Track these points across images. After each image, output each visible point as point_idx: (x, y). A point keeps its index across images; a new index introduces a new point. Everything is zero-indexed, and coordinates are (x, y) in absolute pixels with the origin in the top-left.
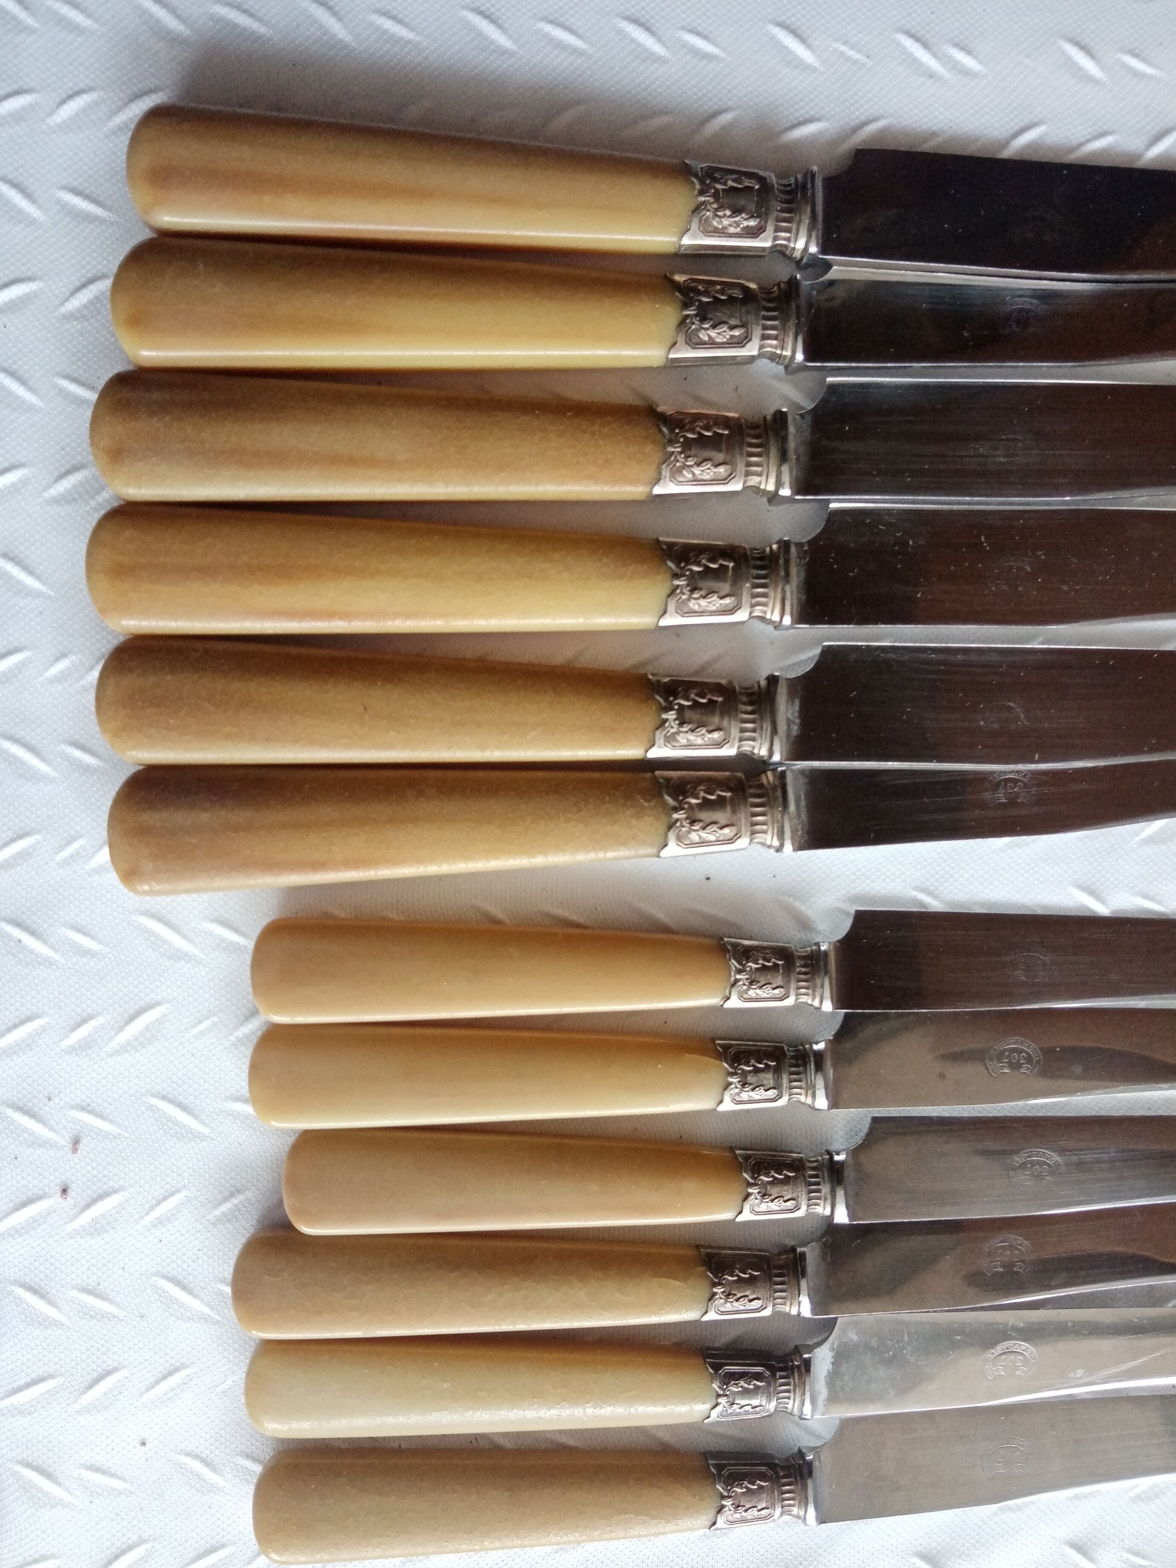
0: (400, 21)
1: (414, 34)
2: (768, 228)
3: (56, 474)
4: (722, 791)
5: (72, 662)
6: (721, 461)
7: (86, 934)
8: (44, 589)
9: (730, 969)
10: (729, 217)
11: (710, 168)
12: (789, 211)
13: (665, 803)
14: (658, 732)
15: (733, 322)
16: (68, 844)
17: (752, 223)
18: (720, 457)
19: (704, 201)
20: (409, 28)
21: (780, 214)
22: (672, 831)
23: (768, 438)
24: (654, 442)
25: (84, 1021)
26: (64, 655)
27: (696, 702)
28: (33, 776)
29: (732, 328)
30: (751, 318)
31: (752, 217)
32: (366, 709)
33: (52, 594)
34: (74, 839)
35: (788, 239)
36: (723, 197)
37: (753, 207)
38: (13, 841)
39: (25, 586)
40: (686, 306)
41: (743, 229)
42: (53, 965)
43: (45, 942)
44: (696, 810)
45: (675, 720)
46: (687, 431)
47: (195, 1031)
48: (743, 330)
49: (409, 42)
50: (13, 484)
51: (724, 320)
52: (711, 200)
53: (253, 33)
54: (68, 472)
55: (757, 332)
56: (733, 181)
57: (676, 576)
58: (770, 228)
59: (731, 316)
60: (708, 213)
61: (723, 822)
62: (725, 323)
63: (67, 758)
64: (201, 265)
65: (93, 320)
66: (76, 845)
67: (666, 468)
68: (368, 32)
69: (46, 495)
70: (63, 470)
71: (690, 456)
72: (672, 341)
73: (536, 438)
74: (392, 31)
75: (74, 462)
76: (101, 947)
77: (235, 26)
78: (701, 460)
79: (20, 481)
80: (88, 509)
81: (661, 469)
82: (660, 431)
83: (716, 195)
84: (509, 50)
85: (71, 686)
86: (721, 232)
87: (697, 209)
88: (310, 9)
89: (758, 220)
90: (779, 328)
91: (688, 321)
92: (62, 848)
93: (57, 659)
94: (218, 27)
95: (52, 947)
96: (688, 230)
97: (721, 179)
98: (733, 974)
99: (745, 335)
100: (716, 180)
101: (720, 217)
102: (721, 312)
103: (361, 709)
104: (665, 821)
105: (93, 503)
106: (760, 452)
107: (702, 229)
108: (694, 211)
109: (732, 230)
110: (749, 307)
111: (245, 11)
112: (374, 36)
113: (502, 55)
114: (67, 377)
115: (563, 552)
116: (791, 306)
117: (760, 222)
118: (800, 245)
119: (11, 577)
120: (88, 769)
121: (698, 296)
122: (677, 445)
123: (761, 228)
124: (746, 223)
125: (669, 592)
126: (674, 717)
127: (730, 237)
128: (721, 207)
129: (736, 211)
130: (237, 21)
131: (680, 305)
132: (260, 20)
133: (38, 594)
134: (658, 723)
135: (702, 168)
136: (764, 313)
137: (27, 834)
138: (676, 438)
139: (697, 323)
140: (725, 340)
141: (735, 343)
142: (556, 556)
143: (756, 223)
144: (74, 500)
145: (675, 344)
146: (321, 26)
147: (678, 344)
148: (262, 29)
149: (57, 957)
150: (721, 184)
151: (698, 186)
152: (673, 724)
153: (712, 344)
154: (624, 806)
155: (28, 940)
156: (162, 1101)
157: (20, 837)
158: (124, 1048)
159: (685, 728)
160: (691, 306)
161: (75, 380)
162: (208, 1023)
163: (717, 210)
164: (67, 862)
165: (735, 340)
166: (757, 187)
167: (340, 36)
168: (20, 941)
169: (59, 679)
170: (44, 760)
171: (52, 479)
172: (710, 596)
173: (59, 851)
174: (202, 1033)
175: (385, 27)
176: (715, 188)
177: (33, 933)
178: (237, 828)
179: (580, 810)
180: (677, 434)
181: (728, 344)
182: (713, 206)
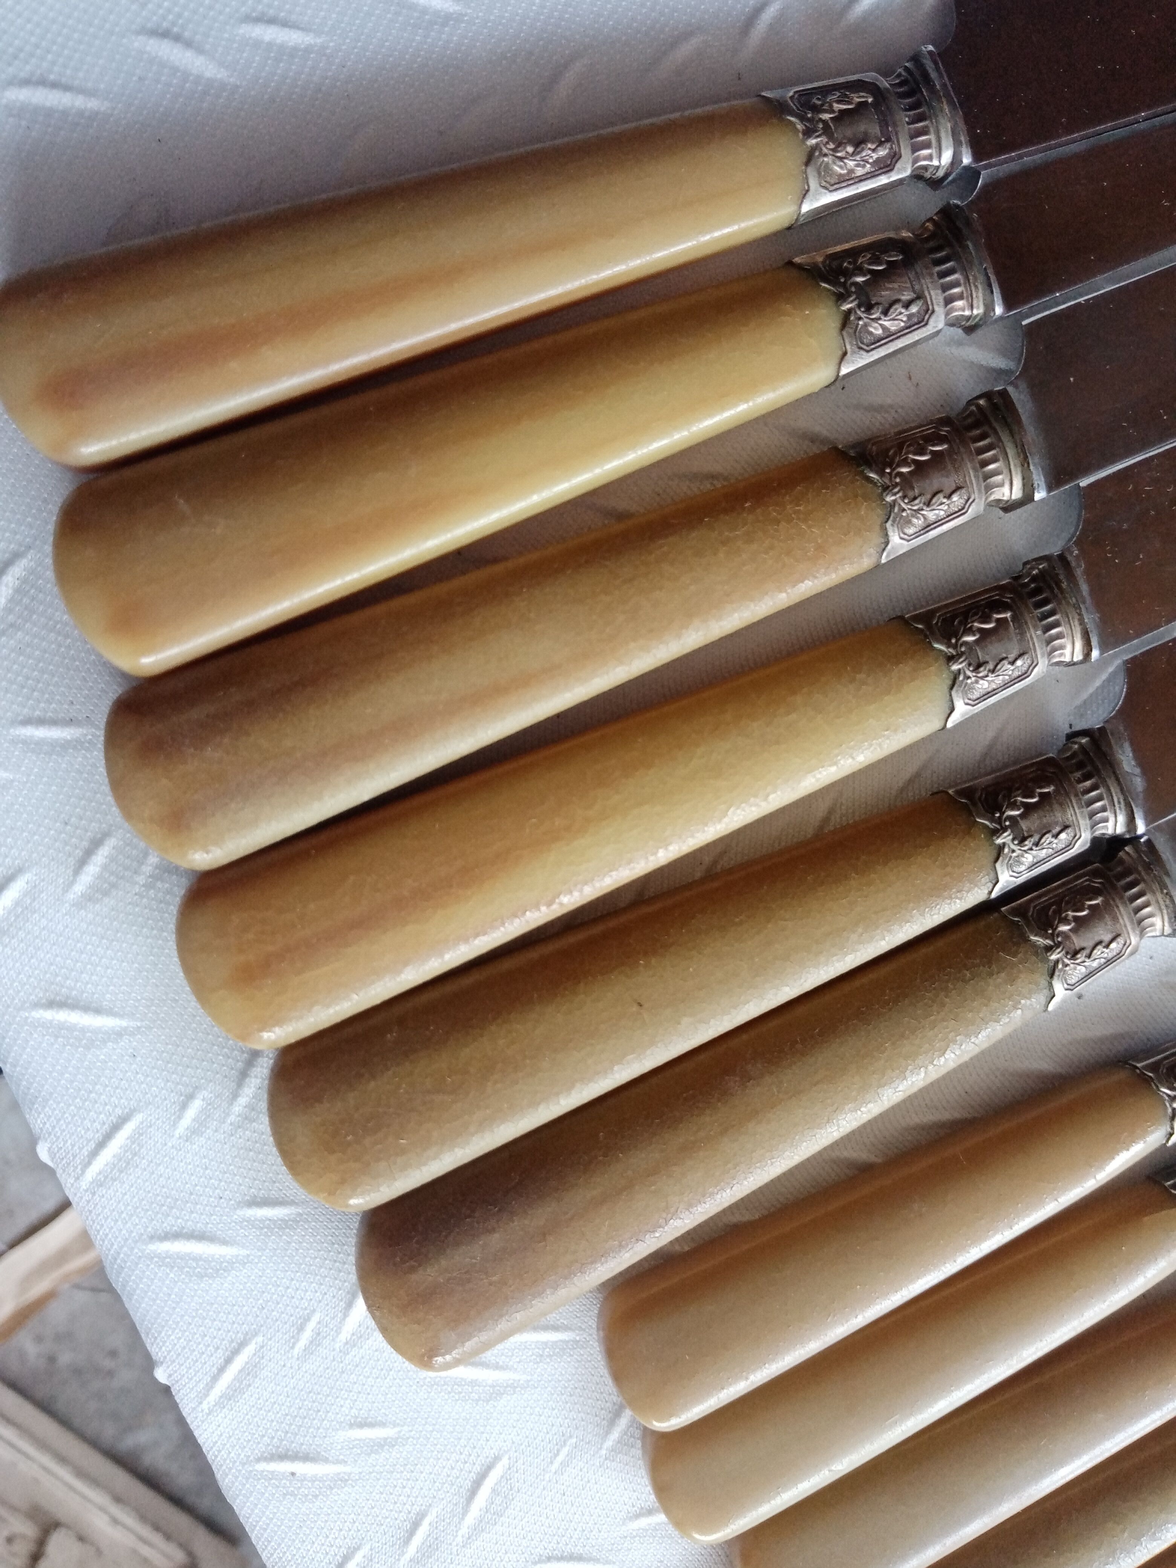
0: (285, 24)
1: (312, 35)
2: (903, 152)
3: (72, 861)
4: (1090, 900)
5: (203, 1100)
6: (953, 487)
7: (371, 1425)
8: (124, 1023)
9: (1162, 1100)
10: (853, 154)
11: (801, 94)
12: (921, 118)
13: (1034, 945)
14: (998, 865)
15: (906, 296)
16: (301, 1329)
17: (882, 152)
18: (948, 483)
19: (817, 144)
20: (302, 29)
21: (912, 126)
22: (1055, 977)
23: (996, 432)
24: (866, 498)
25: (416, 1525)
26: (191, 1097)
27: (1027, 806)
28: (220, 1268)
29: (907, 305)
30: (926, 282)
31: (881, 144)
32: (641, 1005)
33: (139, 1024)
34: (307, 1319)
35: (930, 157)
36: (836, 129)
37: (875, 130)
38: (228, 1361)
39: (96, 1031)
40: (841, 298)
41: (873, 164)
42: (347, 1480)
43: (326, 1460)
44: (1074, 938)
45: (1013, 839)
46: (898, 466)
47: (556, 1465)
48: (920, 303)
49: (308, 50)
50: (17, 903)
51: (895, 298)
52: (824, 139)
53: (81, 113)
54: (89, 853)
55: (936, 297)
56: (839, 102)
57: (951, 659)
58: (906, 152)
59: (901, 290)
60: (826, 159)
61: (1107, 938)
62: (897, 301)
63: (251, 1223)
64: (182, 501)
65: (28, 625)
66: (311, 1325)
67: (892, 525)
68: (245, 55)
69: (71, 896)
70: (79, 853)
71: (915, 498)
72: (840, 353)
73: (721, 555)
74: (278, 41)
75: (89, 834)
76: (397, 1429)
77: (49, 112)
78: (929, 496)
79: (26, 894)
80: (137, 889)
81: (886, 529)
82: (869, 479)
83: (827, 131)
84: (452, 14)
85: (216, 1131)
86: (848, 179)
87: (809, 159)
88: (148, 48)
89: (888, 145)
90: (962, 282)
91: (852, 318)
92: (296, 1339)
93: (184, 1106)
94: (24, 123)
95: (338, 1462)
96: (808, 191)
97: (822, 105)
98: (1168, 1105)
99: (924, 308)
100: (817, 109)
101: (841, 159)
102: (887, 289)
103: (635, 1008)
104: (1044, 968)
105: (141, 879)
106: (994, 455)
107: (824, 184)
108: (807, 163)
109: (860, 171)
110: (918, 267)
111: (54, 85)
112: (257, 58)
113: (444, 24)
114: (28, 722)
115: (805, 690)
116: (967, 245)
117: (891, 148)
118: (947, 156)
119: (72, 1028)
120: (284, 1224)
121: (851, 278)
122: (896, 490)
123: (894, 156)
124: (875, 156)
125: (950, 683)
126: (1011, 837)
127: (861, 181)
128: (840, 145)
129: (859, 143)
130: (48, 104)
131: (833, 298)
132: (81, 91)
133: (119, 1034)
134: (994, 854)
135: (792, 98)
136: (938, 269)
137: (242, 1344)
138: (891, 480)
139: (863, 315)
140: (902, 324)
141: (916, 324)
142: (799, 699)
143: (887, 151)
144: (113, 886)
145: (845, 354)
146: (175, 70)
147: (849, 354)
148: (93, 104)
149: (348, 1469)
150: (826, 111)
151: (800, 127)
152: (1013, 847)
153: (890, 336)
154: (991, 974)
155: (300, 1468)
156: (549, 1564)
157: (236, 1352)
158: (478, 1529)
159: (1028, 843)
160: (850, 296)
161: (41, 722)
162: (565, 1451)
163: (834, 150)
164: (308, 1351)
165: (915, 320)
166: (870, 100)
167: (208, 74)
168: (293, 1474)
169: (195, 1131)
170: (224, 1242)
171: (70, 872)
172: (999, 667)
173: (294, 1344)
174: (565, 1465)
175: (267, 38)
176: (820, 119)
177: (306, 1458)
178: (543, 1235)
179: (943, 1005)
180: (890, 474)
181: (907, 328)
182: (828, 146)
